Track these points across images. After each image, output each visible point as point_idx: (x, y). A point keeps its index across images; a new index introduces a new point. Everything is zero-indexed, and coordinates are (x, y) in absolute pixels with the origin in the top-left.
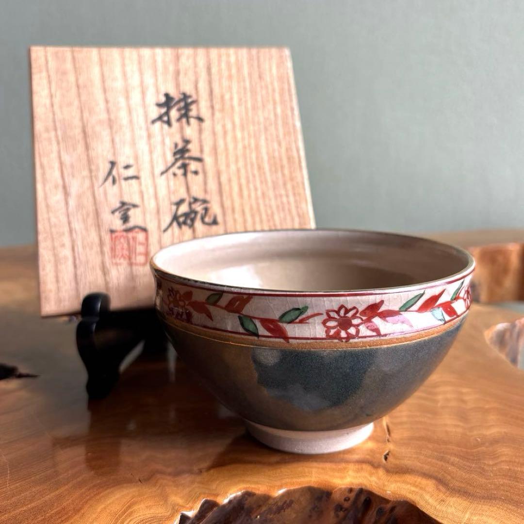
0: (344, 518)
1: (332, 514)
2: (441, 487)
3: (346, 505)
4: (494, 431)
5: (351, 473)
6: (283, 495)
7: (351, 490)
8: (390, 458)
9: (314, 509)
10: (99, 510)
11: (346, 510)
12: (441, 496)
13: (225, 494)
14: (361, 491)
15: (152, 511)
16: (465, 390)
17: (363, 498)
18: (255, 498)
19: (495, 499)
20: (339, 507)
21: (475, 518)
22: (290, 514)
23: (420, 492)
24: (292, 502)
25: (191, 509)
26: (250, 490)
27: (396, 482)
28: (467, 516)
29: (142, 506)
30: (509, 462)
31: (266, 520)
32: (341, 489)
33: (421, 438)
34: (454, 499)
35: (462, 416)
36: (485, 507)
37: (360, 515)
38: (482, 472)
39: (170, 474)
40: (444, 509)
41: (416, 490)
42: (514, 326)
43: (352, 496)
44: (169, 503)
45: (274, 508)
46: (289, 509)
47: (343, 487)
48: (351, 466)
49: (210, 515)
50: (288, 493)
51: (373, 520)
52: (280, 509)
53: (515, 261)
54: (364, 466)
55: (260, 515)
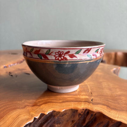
0: (81, 117)
1: (78, 116)
2: (108, 108)
3: (82, 114)
4: (119, 93)
5: (83, 105)
6: (64, 111)
7: (83, 109)
8: (93, 100)
9: (72, 115)
10: (9, 117)
11: (81, 115)
12: (109, 110)
13: (47, 111)
14: (86, 110)
15: (25, 117)
16: (109, 83)
17: (87, 112)
18: (56, 112)
19: (124, 110)
20: (80, 114)
21: (120, 116)
22: (66, 117)
24: (66, 113)
25: (37, 116)
26: (54, 110)
27: (96, 107)
28: (117, 116)
29: (22, 115)
30: (125, 101)
31: (59, 119)
33: (100, 95)
34: (113, 111)
35: (110, 89)
36: (121, 113)
37: (85, 116)
38: (118, 104)
39: (31, 106)
40: (111, 114)
41: (102, 109)
42: (117, 69)
43: (84, 111)
44: (31, 114)
45: (61, 115)
46: (66, 115)
47: (81, 108)
48: (83, 103)
49: (43, 118)
50: (65, 111)
51: (89, 118)
52: (63, 115)
53: (113, 56)
54: (86, 103)
55: (57, 117)
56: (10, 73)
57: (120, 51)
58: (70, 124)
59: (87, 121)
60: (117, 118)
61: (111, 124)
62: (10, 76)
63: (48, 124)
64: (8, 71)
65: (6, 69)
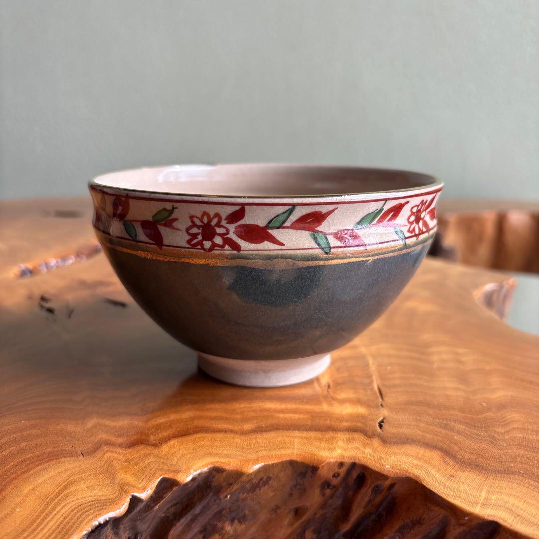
0: (331, 497)
1: (317, 492)
2: (448, 460)
3: (335, 482)
4: (499, 395)
5: (341, 443)
6: (259, 471)
7: (341, 464)
8: (385, 425)
9: (295, 486)
10: (26, 491)
11: (334, 487)
12: (450, 470)
13: (188, 470)
14: (354, 465)
15: (94, 492)
16: (461, 351)
17: (355, 474)
18: (224, 474)
19: (513, 473)
20: (326, 484)
21: (494, 497)
22: (267, 494)
23: (425, 465)
24: (269, 478)
25: (144, 489)
26: (218, 465)
27: (395, 454)
28: (483, 495)
29: (82, 486)
30: (522, 429)
31: (237, 500)
32: (329, 463)
33: (419, 403)
34: (466, 474)
35: (462, 378)
36: (503, 484)
37: (351, 493)
38: (493, 441)
39: (120, 446)
40: (455, 486)
41: (420, 463)
42: (501, 287)
43: (343, 471)
44: (117, 481)
45: (248, 486)
46: (266, 487)
47: (332, 460)
48: (340, 435)
49: (168, 496)
50: (265, 469)
51: (367, 499)
52: (255, 487)
53: (490, 229)
54: (356, 435)
55: (231, 494)
56: (43, 299)
57: (519, 206)
58: (286, 521)
59: (356, 514)
60: (483, 505)
61: (454, 532)
62: (45, 314)
63: (193, 520)
64: (37, 293)
65: (27, 280)
